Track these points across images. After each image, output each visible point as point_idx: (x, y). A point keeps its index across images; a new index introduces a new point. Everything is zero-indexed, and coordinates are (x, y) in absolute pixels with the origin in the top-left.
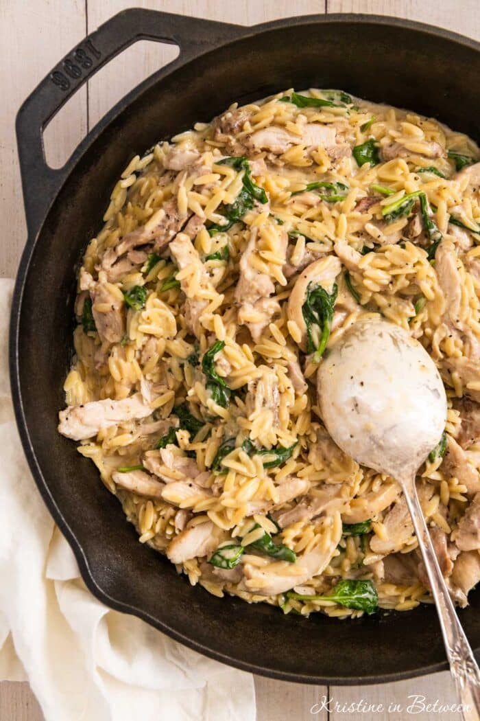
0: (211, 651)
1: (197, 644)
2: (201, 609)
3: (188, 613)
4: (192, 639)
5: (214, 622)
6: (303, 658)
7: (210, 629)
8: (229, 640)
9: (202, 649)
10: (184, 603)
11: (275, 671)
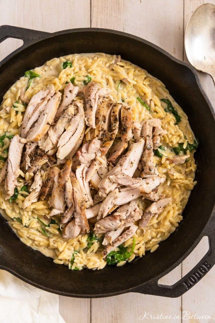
0: (36, 284)
1: (31, 282)
2: (35, 267)
3: (29, 269)
4: (29, 280)
5: (40, 272)
6: (75, 287)
7: (38, 275)
8: (45, 280)
9: (33, 284)
10: (28, 265)
11: (62, 292)
